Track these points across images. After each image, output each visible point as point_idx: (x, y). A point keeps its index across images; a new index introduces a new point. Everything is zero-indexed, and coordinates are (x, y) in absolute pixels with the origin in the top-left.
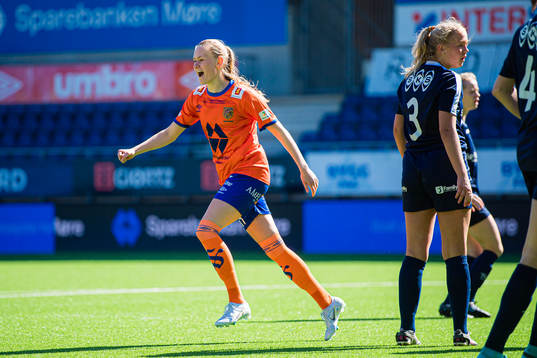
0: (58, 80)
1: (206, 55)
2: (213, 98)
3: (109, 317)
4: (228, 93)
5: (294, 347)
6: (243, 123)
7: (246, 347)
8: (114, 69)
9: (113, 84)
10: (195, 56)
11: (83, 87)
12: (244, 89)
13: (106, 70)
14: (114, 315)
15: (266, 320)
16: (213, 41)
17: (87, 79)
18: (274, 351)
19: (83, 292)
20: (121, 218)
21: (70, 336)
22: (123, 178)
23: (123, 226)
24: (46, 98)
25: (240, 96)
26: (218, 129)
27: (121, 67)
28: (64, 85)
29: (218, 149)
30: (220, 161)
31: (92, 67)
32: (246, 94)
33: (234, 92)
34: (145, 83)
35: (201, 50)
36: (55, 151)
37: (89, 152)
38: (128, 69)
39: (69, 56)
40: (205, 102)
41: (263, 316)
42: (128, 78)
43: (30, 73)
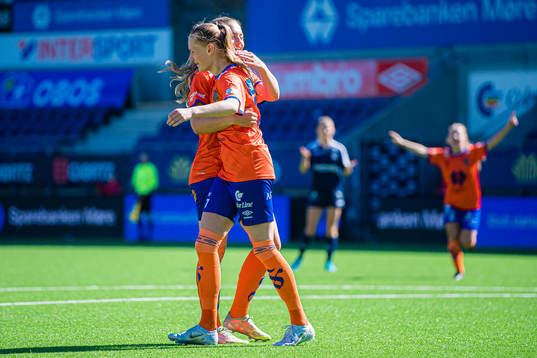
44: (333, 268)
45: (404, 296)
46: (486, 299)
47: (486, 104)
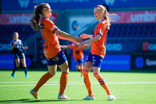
0: (132, 16)
24: (128, 22)
27: (151, 12)
28: (134, 18)
36: (130, 38)
37: (141, 39)
39: (136, 8)
43: (123, 14)
44: (28, 76)
45: (50, 85)
46: (74, 85)
47: (75, 27)
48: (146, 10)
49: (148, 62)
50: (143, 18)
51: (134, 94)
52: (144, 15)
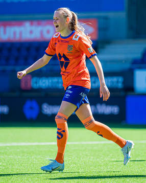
1: (60, 17)
2: (63, 40)
3: (28, 158)
4: (71, 37)
5: (129, 175)
6: (77, 54)
7: (102, 174)
8: (32, 24)
9: (31, 32)
10: (54, 17)
11: (15, 33)
12: (79, 36)
13: (27, 24)
14: (31, 157)
15: (113, 160)
16: (64, 8)
17: (17, 29)
18: (118, 177)
19: (15, 144)
20: (28, 104)
21: (8, 168)
22: (36, 83)
23: (30, 109)
25: (77, 39)
26: (64, 56)
27: (35, 23)
29: (63, 67)
30: (64, 74)
31: (20, 23)
32: (80, 38)
33: (74, 37)
34: (48, 32)
35: (58, 13)
38: (39, 24)
40: (59, 41)
41: (112, 158)
42: (39, 28)
48: (26, 20)
49: (46, 109)
50: (21, 33)
51: (5, 164)
52: (22, 29)
